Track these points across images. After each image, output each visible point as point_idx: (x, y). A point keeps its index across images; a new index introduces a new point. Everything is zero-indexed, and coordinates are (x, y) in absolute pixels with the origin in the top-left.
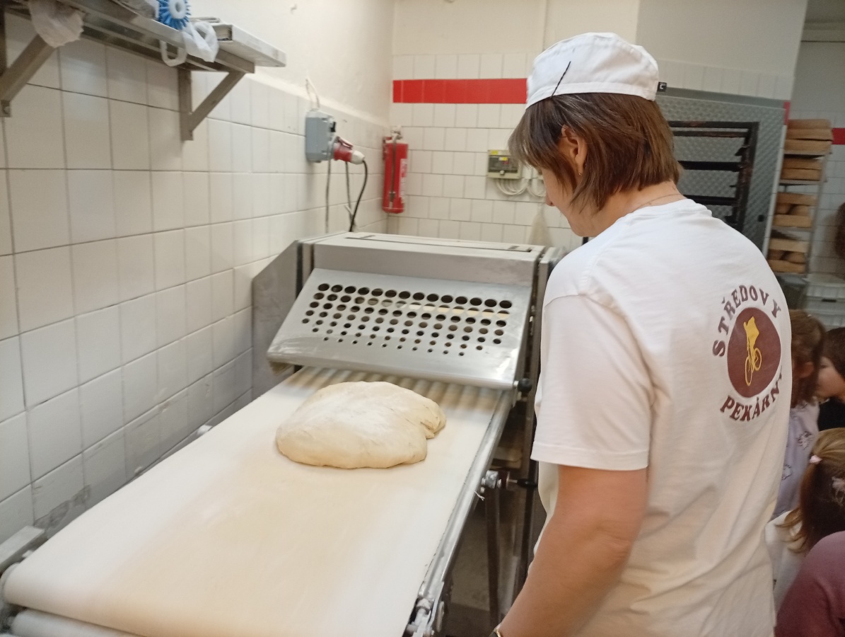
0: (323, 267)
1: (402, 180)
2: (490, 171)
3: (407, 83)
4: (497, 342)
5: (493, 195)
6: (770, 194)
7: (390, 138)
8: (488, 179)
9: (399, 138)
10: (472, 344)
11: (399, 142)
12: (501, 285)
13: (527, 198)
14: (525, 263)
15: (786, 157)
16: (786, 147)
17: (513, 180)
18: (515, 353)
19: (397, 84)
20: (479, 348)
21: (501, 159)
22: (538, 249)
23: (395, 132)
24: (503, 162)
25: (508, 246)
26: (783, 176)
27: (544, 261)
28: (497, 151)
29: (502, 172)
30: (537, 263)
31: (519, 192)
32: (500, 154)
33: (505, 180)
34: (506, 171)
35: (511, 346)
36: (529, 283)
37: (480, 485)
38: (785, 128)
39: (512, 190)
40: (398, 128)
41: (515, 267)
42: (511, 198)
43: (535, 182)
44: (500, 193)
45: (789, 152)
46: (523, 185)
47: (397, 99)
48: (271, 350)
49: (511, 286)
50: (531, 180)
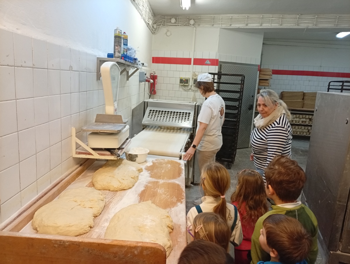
0: (150, 106)
1: (156, 85)
2: (180, 83)
3: (156, 58)
4: (188, 120)
5: (181, 89)
6: (255, 90)
7: (152, 74)
8: (180, 85)
9: (155, 74)
10: (183, 121)
11: (155, 75)
12: (188, 110)
13: (190, 91)
14: (193, 105)
15: (260, 80)
16: (259, 77)
17: (187, 85)
18: (192, 122)
19: (153, 58)
20: (185, 121)
21: (183, 80)
22: (195, 103)
23: (154, 72)
24: (184, 81)
25: (189, 102)
26: (259, 85)
27: (197, 104)
28: (182, 78)
29: (184, 83)
30: (195, 106)
31: (188, 89)
32: (183, 78)
33: (184, 85)
34: (185, 83)
35: (191, 120)
36: (194, 109)
37: (187, 142)
38: (258, 72)
39: (186, 88)
40: (154, 71)
41: (191, 106)
42: (186, 91)
43: (193, 86)
44: (183, 89)
45: (260, 78)
46: (189, 87)
47: (153, 62)
48: (143, 122)
49: (190, 110)
50: (191, 86)
